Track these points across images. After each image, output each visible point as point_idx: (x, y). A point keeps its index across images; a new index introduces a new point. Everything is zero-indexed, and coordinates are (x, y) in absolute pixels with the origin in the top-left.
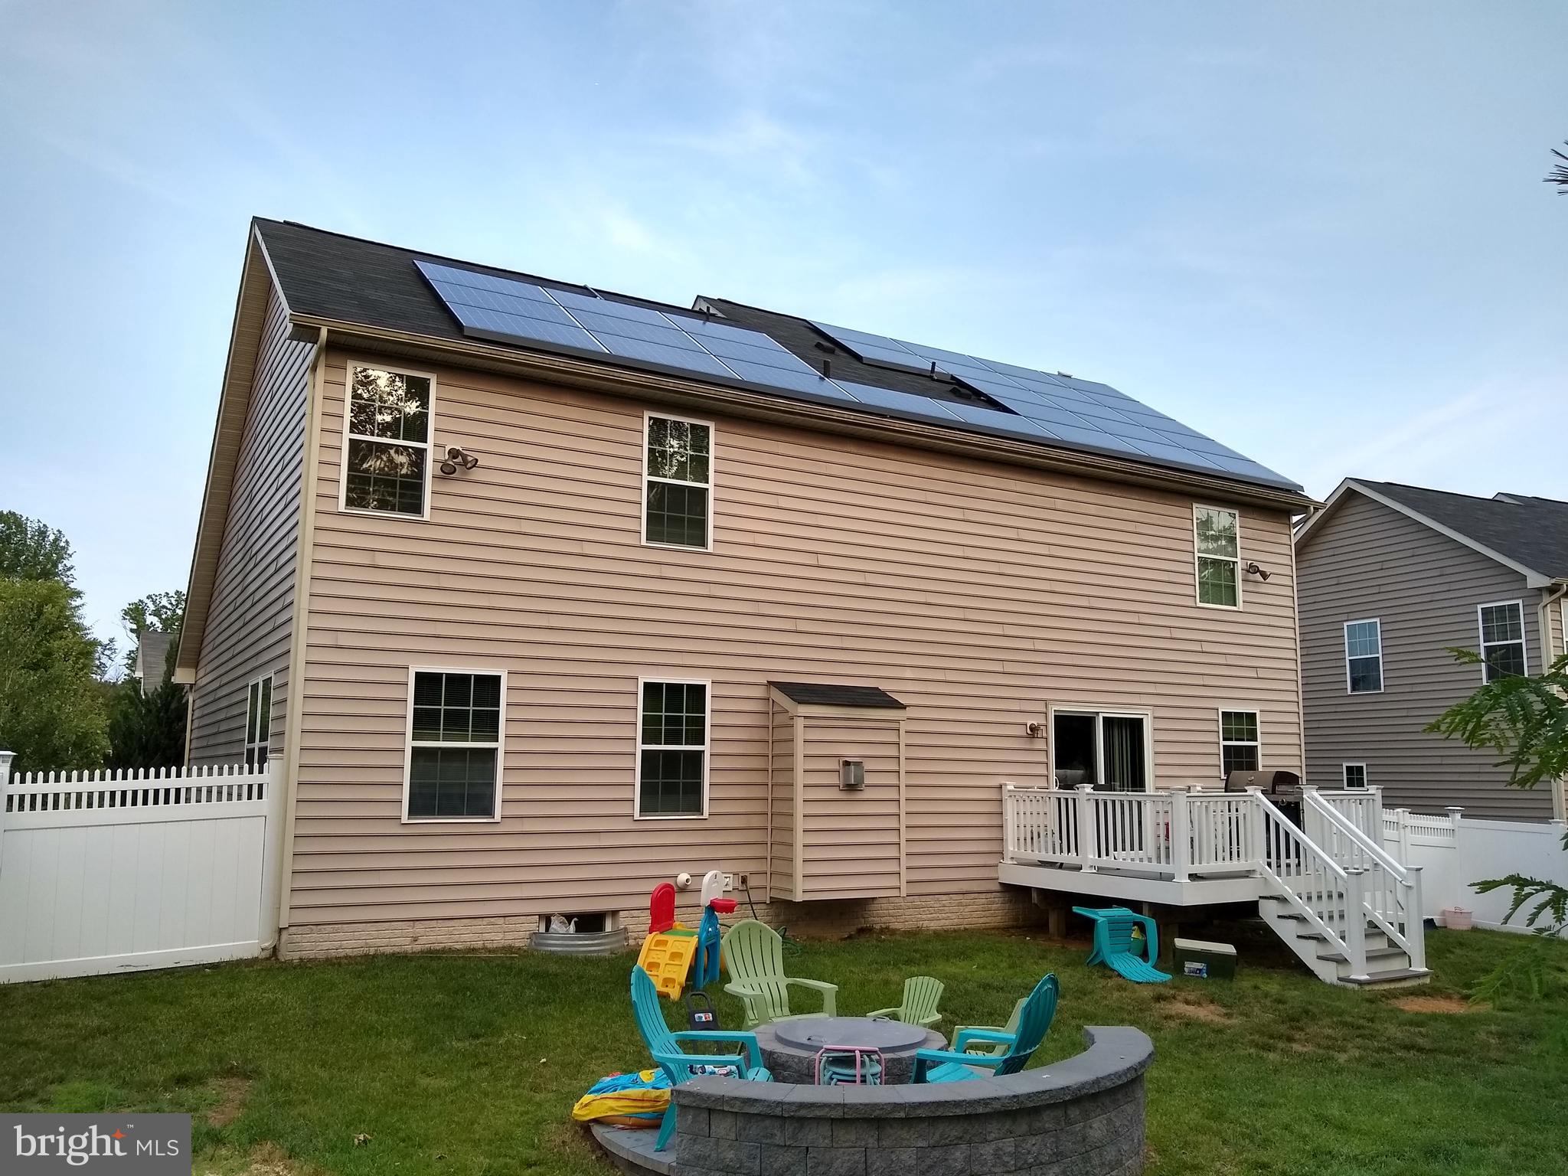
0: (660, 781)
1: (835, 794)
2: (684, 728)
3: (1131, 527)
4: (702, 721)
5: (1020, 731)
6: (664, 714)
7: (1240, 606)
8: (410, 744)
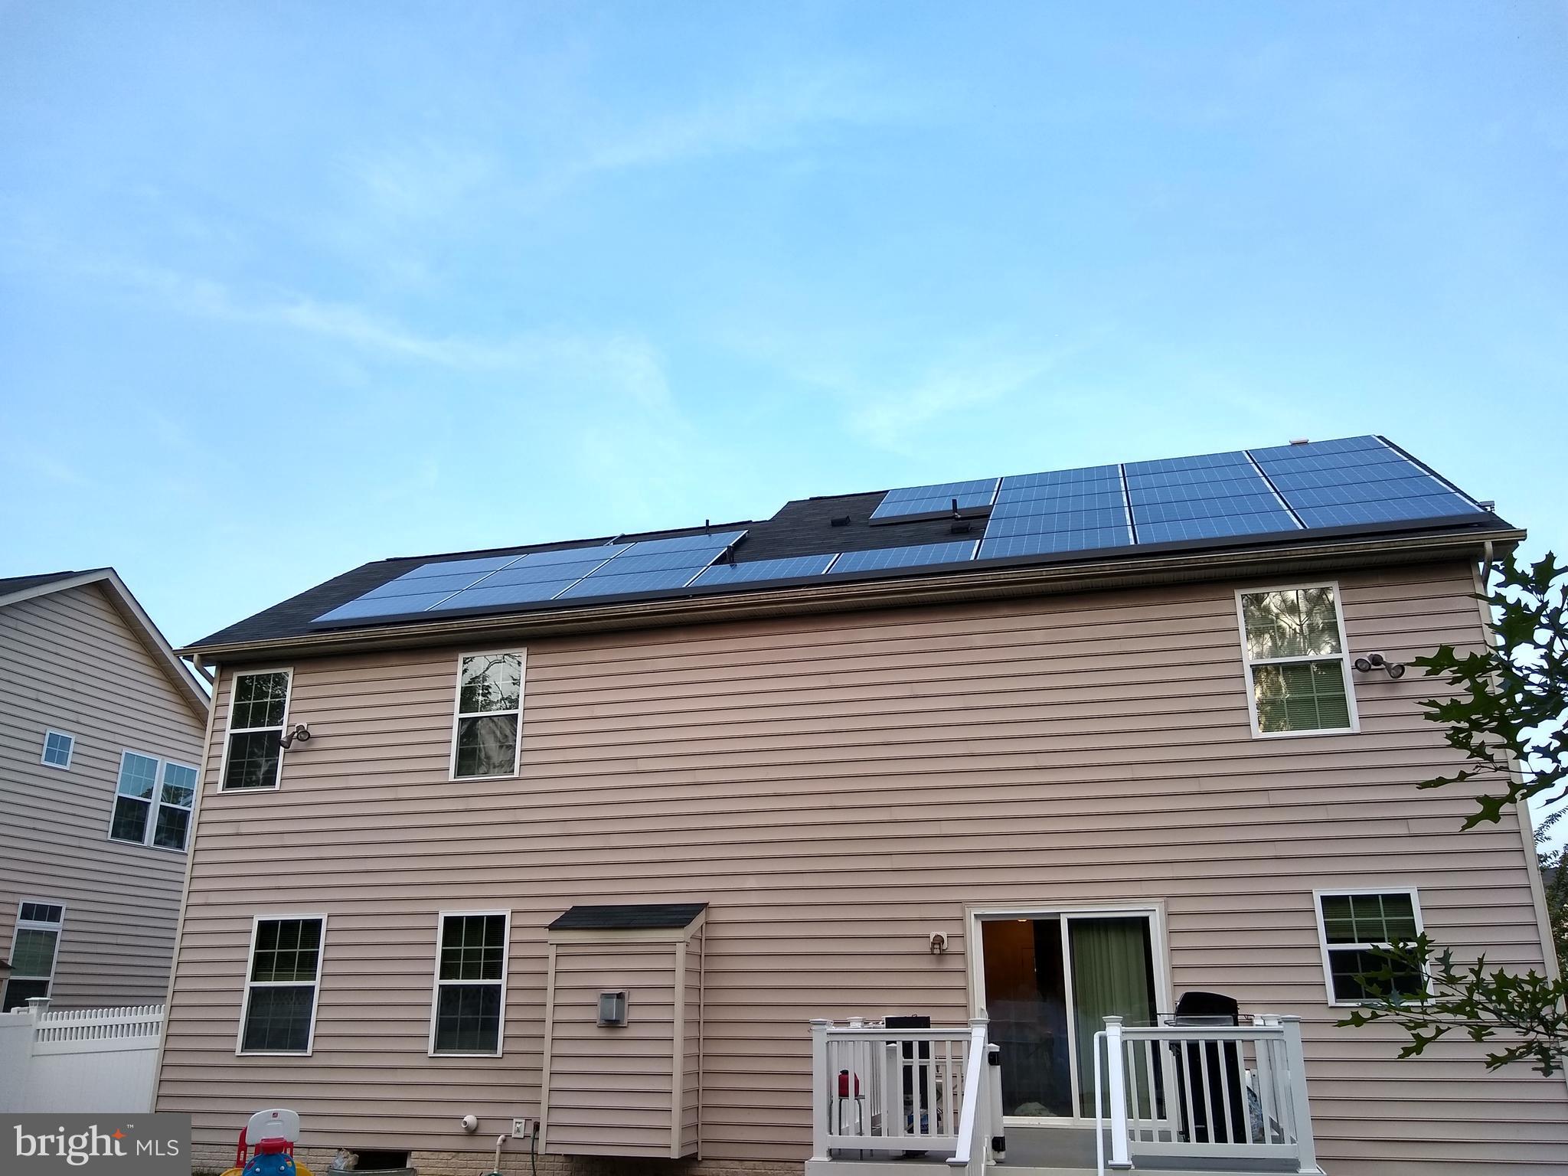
0: (459, 1016)
1: (593, 1031)
2: (482, 961)
3: (1115, 646)
4: (499, 954)
5: (925, 946)
6: (463, 948)
7: (1355, 726)
8: (248, 984)
